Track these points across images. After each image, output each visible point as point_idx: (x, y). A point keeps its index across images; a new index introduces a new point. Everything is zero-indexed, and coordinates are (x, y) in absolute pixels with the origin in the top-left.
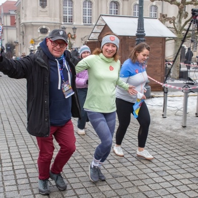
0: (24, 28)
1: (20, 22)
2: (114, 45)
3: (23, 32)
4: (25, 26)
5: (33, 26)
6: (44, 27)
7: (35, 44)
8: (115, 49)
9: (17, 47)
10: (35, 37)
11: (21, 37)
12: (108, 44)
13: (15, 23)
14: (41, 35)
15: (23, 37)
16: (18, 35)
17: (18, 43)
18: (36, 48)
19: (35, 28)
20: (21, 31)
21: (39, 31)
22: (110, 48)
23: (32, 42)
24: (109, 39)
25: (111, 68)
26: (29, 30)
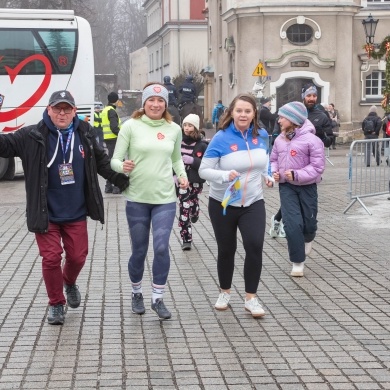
0: (235, 26)
1: (221, 8)
2: (161, 99)
3: (232, 40)
4: (239, 18)
5: (264, 17)
6: (301, 20)
7: (269, 78)
8: (163, 104)
9: (208, 89)
10: (271, 55)
11: (225, 55)
12: (152, 99)
13: (206, 12)
14: (288, 47)
15: (231, 57)
16: (215, 50)
17: (211, 75)
18: (273, 91)
19: (270, 24)
20: (225, 35)
21: (284, 35)
22: (156, 104)
23: (259, 70)
24: (152, 91)
25: (160, 136)
26: (252, 31)
